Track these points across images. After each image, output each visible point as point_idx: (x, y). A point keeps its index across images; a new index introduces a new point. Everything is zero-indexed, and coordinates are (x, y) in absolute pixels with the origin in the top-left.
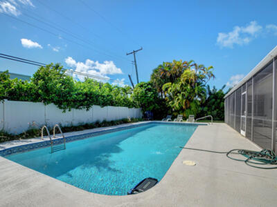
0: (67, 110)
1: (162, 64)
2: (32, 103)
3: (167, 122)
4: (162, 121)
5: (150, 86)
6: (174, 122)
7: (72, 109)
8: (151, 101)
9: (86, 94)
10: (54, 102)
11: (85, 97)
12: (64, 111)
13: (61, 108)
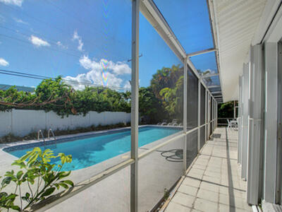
0: (65, 116)
1: (161, 69)
2: (34, 111)
3: (162, 126)
4: (157, 126)
5: (148, 92)
6: (168, 126)
7: (70, 116)
8: (149, 106)
9: (83, 102)
10: (53, 110)
11: (81, 104)
12: (63, 117)
13: (59, 115)
